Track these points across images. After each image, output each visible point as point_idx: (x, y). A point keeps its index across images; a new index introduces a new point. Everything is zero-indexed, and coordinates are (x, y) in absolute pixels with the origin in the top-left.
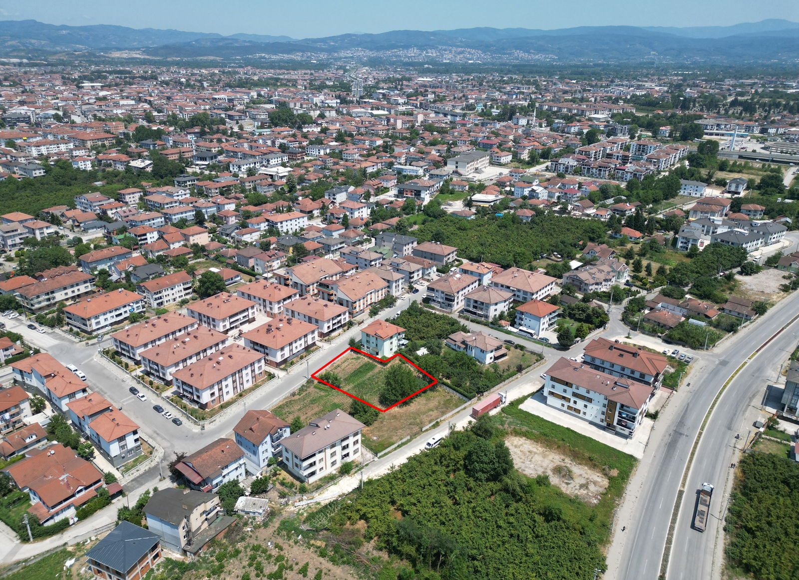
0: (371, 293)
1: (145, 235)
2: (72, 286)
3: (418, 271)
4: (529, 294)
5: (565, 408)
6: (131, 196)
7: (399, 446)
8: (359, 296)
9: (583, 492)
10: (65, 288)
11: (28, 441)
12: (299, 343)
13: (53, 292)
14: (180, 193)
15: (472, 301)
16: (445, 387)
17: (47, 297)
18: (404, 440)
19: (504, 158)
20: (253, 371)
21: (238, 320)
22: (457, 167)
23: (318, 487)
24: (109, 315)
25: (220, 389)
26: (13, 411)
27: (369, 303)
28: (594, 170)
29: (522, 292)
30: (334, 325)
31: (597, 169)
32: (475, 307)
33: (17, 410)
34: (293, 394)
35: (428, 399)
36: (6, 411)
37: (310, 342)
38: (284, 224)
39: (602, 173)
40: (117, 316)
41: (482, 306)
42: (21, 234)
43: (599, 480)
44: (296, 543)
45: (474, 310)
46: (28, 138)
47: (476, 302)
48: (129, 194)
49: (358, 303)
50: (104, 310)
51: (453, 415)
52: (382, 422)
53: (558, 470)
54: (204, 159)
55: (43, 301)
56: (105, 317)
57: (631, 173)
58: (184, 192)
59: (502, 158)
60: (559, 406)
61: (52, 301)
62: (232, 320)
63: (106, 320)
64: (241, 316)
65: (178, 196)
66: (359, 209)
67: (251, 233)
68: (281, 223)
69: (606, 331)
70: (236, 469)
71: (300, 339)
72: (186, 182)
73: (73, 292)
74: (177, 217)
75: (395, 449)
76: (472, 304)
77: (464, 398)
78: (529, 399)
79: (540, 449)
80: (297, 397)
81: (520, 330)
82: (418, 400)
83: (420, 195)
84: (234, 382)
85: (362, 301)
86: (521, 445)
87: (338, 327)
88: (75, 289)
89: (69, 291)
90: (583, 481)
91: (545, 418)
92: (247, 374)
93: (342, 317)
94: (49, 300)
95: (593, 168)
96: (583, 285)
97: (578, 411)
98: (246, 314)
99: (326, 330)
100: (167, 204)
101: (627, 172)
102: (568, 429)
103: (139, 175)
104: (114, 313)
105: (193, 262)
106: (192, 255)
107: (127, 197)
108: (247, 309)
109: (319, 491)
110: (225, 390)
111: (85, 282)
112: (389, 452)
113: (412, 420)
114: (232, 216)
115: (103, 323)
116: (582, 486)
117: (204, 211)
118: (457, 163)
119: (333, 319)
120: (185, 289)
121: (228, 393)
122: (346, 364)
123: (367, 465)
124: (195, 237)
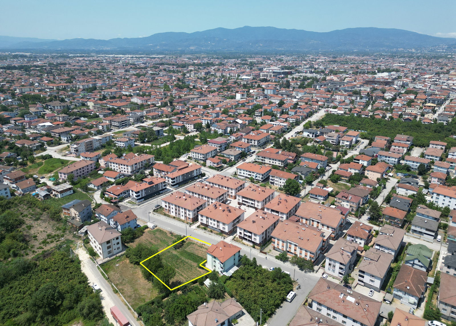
2: (273, 160)
10: (270, 159)
13: (265, 158)
20: (185, 213)
21: (247, 202)
25: (169, 207)
55: (260, 159)
61: (263, 162)
63: (244, 173)
64: (250, 201)
65: (453, 155)
73: (273, 162)
87: (249, 240)
88: (274, 161)
89: (272, 161)
92: (182, 212)
94: (262, 160)
98: (253, 202)
104: (249, 173)
105: (344, 183)
110: (171, 210)
111: (279, 161)
124: (370, 173)
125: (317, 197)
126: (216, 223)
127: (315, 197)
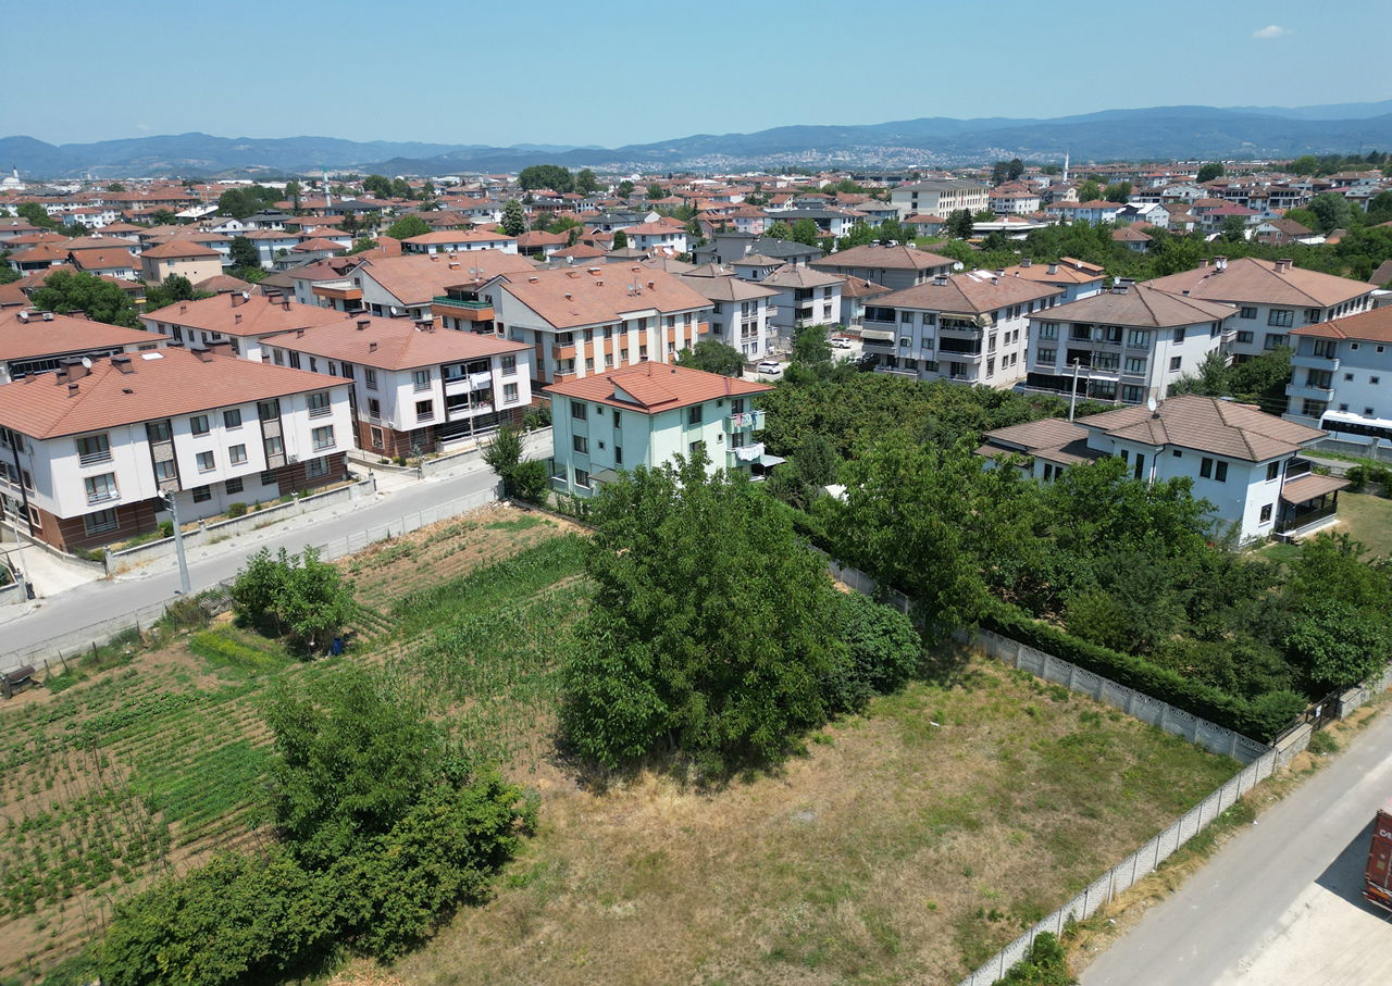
0: (642, 324)
4: (1299, 316)
8: (587, 318)
14: (230, 227)
15: (1064, 333)
16: (1025, 656)
19: (1022, 203)
22: (915, 205)
28: (1259, 204)
29: (1263, 314)
30: (453, 402)
37: (301, 447)
39: (1281, 207)
41: (1111, 351)
45: (1073, 370)
47: (1081, 330)
49: (580, 343)
58: (239, 226)
71: (232, 419)
72: (268, 223)
76: (1064, 341)
77: (1202, 732)
82: (843, 734)
85: (598, 341)
87: (480, 422)
93: (499, 379)
99: (406, 419)
118: (915, 195)
119: (445, 376)
122: (454, 543)
126: (250, 432)
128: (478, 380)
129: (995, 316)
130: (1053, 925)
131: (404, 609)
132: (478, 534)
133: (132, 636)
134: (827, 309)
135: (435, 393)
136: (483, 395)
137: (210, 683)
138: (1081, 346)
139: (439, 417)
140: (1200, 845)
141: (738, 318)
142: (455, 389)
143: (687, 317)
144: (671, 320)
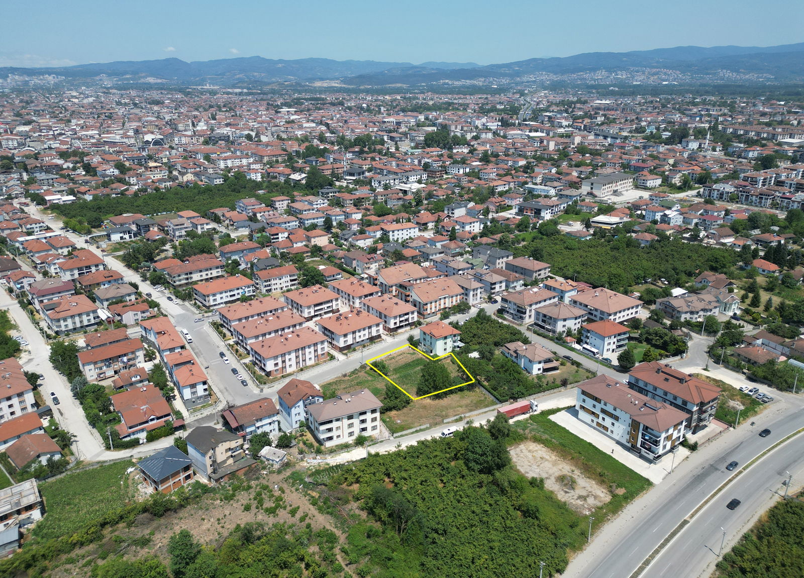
0: (445, 298)
1: (278, 234)
2: (207, 270)
3: (501, 282)
4: (606, 314)
5: (594, 425)
6: (281, 203)
7: (417, 431)
8: (431, 299)
9: (580, 502)
10: (201, 271)
11: (134, 379)
12: (362, 333)
13: (191, 273)
14: (319, 202)
15: (541, 315)
16: (482, 389)
17: (186, 276)
18: (422, 427)
19: (652, 181)
20: (316, 351)
21: (322, 309)
22: (592, 188)
23: (332, 451)
24: (224, 295)
25: (284, 362)
26: (130, 356)
27: (442, 307)
28: (754, 198)
29: (599, 312)
30: (401, 322)
31: (757, 196)
32: (543, 321)
33: (133, 356)
34: (345, 376)
35: (463, 397)
36: (125, 355)
37: (374, 334)
38: (396, 232)
39: (763, 201)
40: (231, 296)
41: (550, 321)
42: (187, 228)
43: (602, 495)
44: (297, 490)
45: (543, 324)
46: (221, 153)
47: (545, 316)
48: (279, 201)
49: (429, 305)
50: (221, 290)
51: (479, 414)
52: (411, 410)
53: (561, 479)
54: (352, 174)
55: (183, 279)
56: (221, 296)
57: (799, 202)
58: (322, 202)
59: (649, 182)
60: (589, 422)
61: (190, 281)
62: (316, 308)
63: (221, 298)
64: (325, 306)
65: (317, 205)
66: (471, 223)
67: (365, 239)
68: (393, 232)
69: (682, 360)
70: (270, 424)
71: (364, 329)
72: (328, 193)
73: (207, 275)
74: (310, 221)
75: (412, 433)
76: (541, 318)
77: (497, 401)
78: (563, 412)
79: (553, 457)
80: (347, 378)
81: (584, 348)
82: (452, 396)
83: (540, 214)
84: (297, 357)
85: (433, 304)
86: (536, 451)
87: (406, 325)
88: (209, 272)
89: (204, 274)
90: (584, 493)
91: (571, 431)
92: (310, 353)
93: (410, 316)
94: (187, 279)
95: (752, 195)
96: (676, 312)
97: (606, 429)
98: (330, 304)
99: (392, 326)
100: (306, 211)
101: (794, 202)
102: (590, 444)
103: (294, 186)
104: (229, 294)
105: (310, 260)
106: (309, 254)
107: (277, 204)
108: (332, 301)
109: (332, 455)
110: (288, 363)
111: (217, 268)
112: (406, 435)
113: (439, 412)
114: (355, 224)
115: (219, 301)
116: (580, 497)
117: (333, 218)
118: (592, 184)
119: (400, 316)
120: (291, 281)
121: (290, 366)
122: (401, 357)
123: (381, 442)
124: (317, 239)
125: (335, 277)
126: (367, 331)
127: (332, 278)
128: (406, 317)
129: (531, 305)
130: (463, 415)
131: (395, 370)
132: (405, 355)
133: (356, 370)
134: (500, 287)
135: (398, 321)
136: (407, 320)
137: (370, 378)
138: (544, 319)
139: (398, 325)
140: (485, 412)
141: (471, 293)
142: (401, 319)
143: (457, 296)
144: (452, 297)
